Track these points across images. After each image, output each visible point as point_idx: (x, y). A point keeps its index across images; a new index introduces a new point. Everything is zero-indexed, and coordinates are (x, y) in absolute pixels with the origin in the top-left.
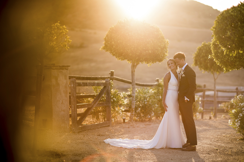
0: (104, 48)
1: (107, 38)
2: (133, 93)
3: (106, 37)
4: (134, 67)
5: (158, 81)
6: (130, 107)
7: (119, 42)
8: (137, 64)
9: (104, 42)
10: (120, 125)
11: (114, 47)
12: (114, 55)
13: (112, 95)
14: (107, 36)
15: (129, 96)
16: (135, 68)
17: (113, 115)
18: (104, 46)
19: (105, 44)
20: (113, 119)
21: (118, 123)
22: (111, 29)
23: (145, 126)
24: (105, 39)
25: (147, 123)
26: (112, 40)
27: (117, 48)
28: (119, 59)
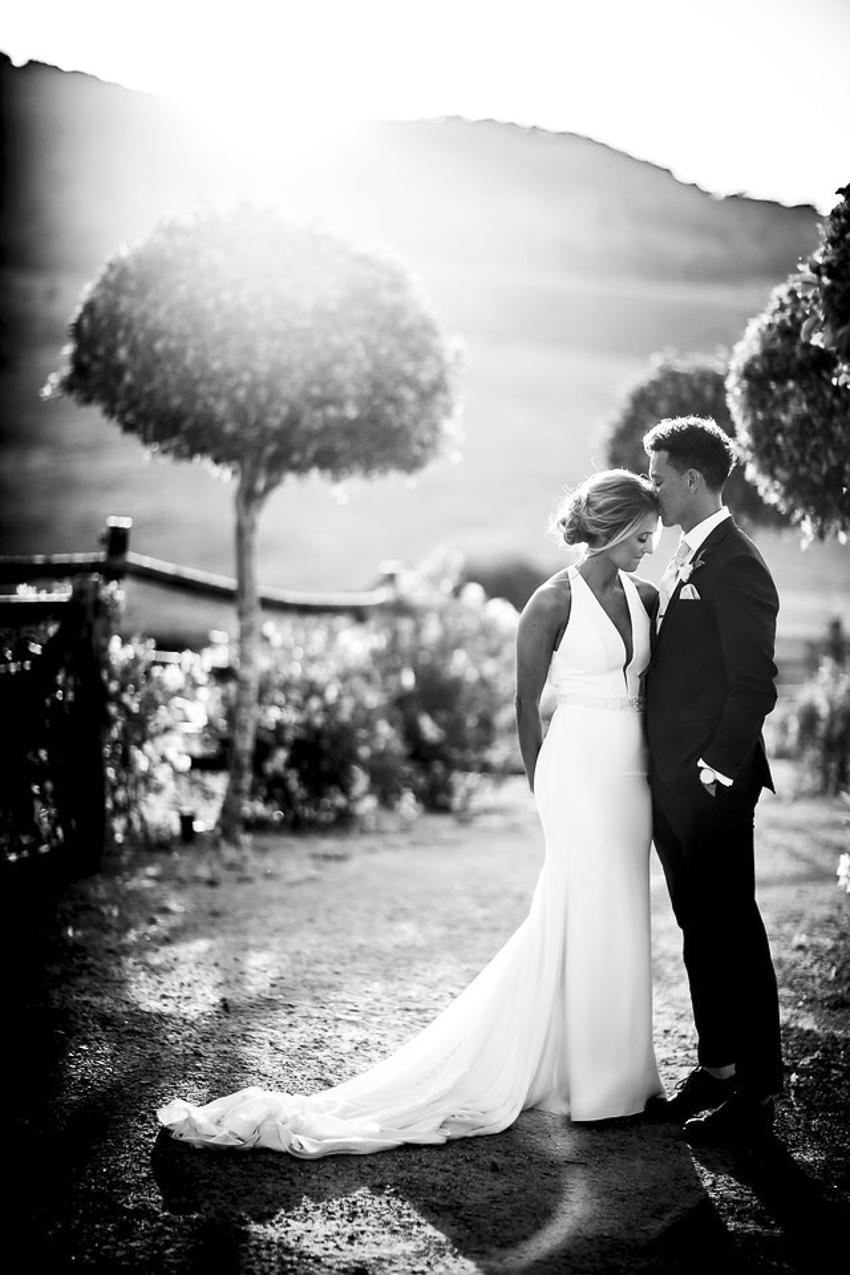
0: (68, 386)
1: (86, 322)
2: (245, 658)
3: (81, 317)
4: (249, 498)
5: (391, 579)
6: (226, 743)
7: (159, 346)
8: (269, 487)
9: (68, 349)
10: (162, 856)
11: (128, 378)
12: (128, 428)
13: (112, 677)
14: (89, 308)
15: (222, 675)
16: (260, 507)
17: (121, 795)
18: (66, 370)
19: (76, 359)
20: (119, 824)
21: (152, 845)
22: (111, 266)
23: (313, 872)
24: (78, 326)
25: (328, 845)
26: (121, 334)
27: (147, 388)
28: (164, 452)
